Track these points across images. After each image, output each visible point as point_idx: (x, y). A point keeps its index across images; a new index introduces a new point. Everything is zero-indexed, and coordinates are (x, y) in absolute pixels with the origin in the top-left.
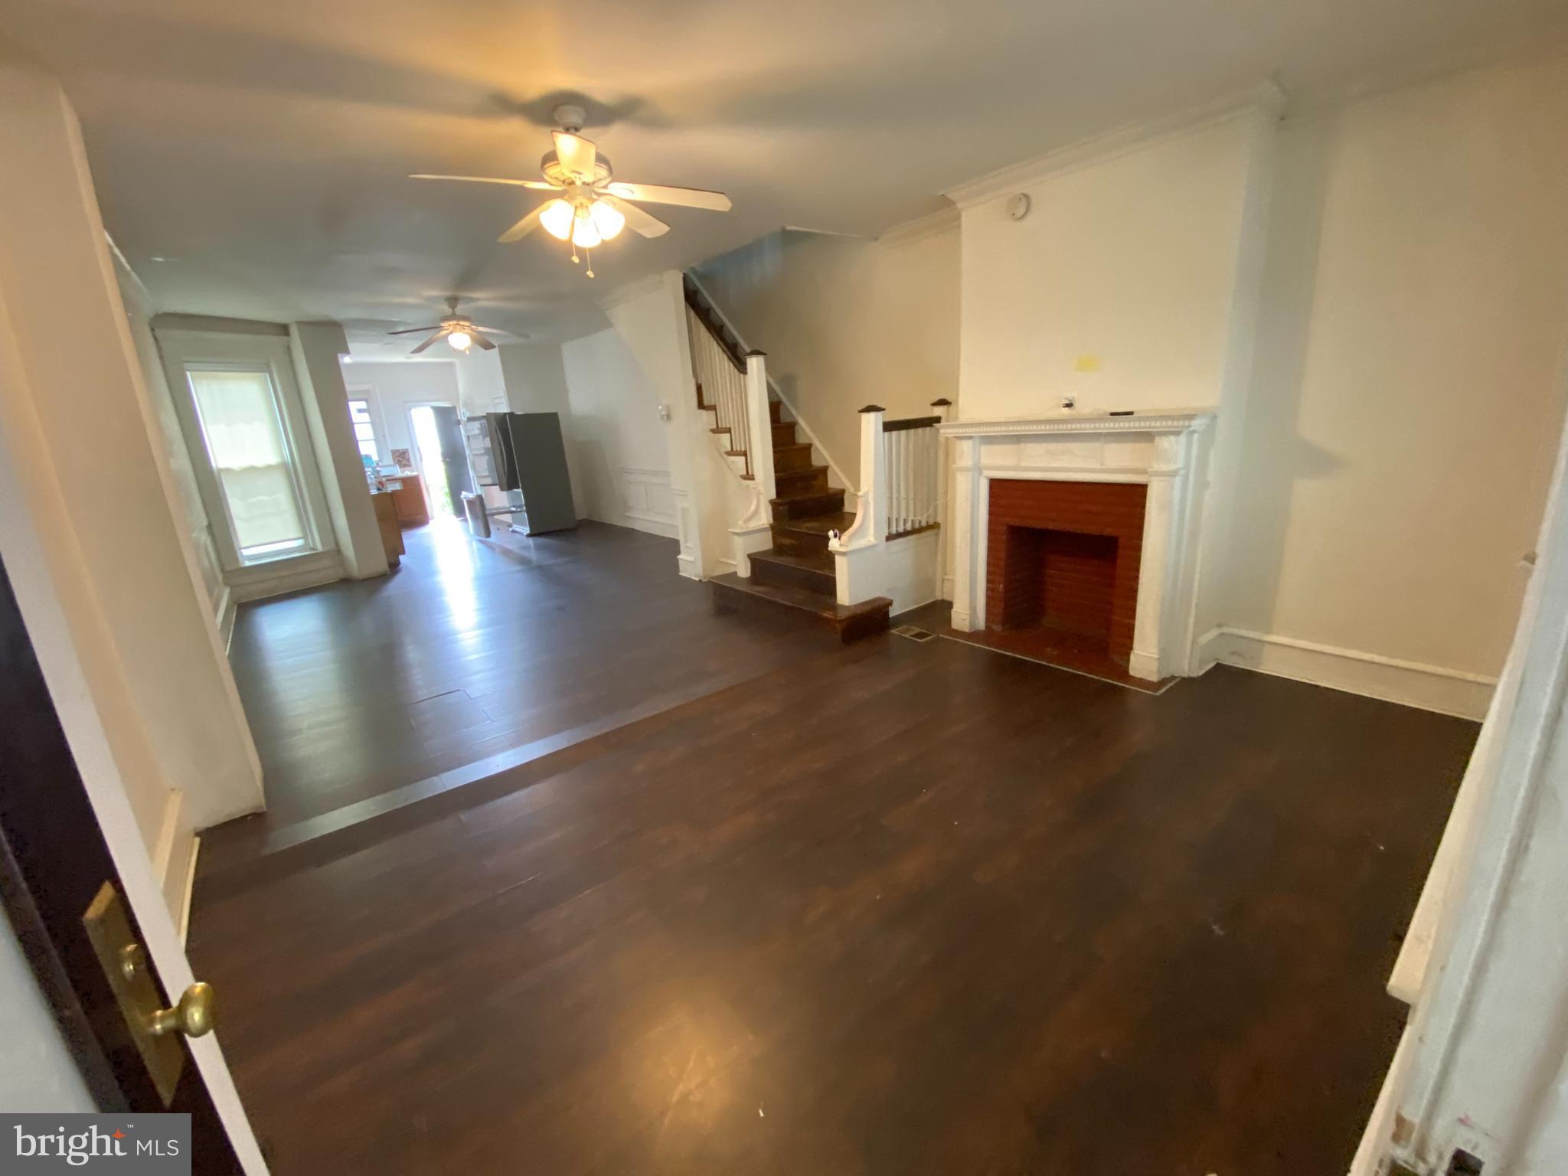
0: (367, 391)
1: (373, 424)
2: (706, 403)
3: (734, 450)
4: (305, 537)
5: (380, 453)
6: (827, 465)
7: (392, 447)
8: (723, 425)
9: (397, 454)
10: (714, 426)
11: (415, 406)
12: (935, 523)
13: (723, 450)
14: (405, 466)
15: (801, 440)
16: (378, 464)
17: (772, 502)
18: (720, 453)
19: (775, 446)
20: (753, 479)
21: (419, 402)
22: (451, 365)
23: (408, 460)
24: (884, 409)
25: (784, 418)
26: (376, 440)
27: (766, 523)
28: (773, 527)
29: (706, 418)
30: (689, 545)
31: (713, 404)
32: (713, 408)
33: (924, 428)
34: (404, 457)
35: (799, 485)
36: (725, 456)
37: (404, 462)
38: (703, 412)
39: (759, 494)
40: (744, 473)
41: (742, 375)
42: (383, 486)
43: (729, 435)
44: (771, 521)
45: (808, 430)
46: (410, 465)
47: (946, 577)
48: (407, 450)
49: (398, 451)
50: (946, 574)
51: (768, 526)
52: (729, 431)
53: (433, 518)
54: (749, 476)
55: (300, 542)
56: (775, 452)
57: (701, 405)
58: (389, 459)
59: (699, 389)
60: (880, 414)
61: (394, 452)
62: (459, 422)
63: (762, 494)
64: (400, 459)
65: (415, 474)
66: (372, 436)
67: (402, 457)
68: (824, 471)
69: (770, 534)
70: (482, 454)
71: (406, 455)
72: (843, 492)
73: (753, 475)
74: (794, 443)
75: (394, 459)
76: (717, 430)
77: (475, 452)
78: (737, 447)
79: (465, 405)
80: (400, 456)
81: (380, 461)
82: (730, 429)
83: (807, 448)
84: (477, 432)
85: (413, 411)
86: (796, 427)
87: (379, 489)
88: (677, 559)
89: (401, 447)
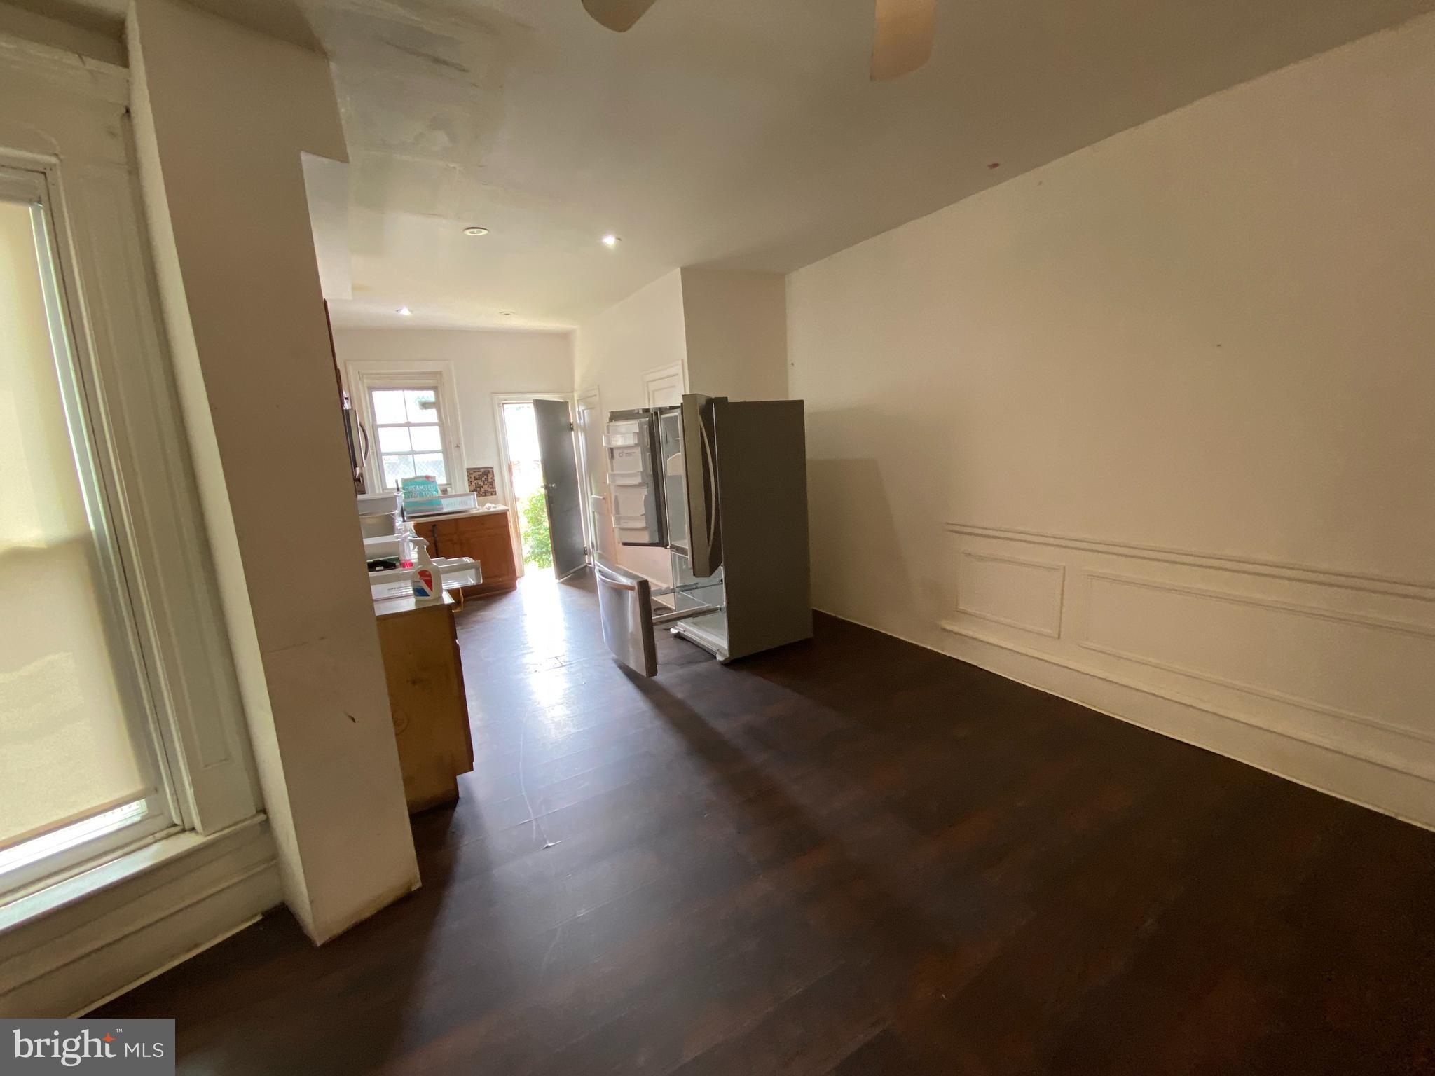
0: (437, 374)
1: (441, 424)
4: (151, 791)
5: (449, 474)
7: (467, 464)
9: (476, 474)
14: (486, 493)
16: (444, 491)
21: (514, 393)
22: (565, 337)
23: (492, 485)
26: (446, 451)
34: (487, 480)
37: (486, 489)
42: (429, 583)
46: (494, 493)
48: (492, 468)
49: (478, 470)
53: (522, 576)
55: (133, 812)
58: (462, 485)
61: (470, 472)
62: (570, 427)
64: (480, 484)
65: (501, 507)
66: (439, 446)
67: (482, 481)
70: (639, 485)
71: (490, 476)
75: (470, 482)
77: (621, 482)
79: (584, 399)
80: (479, 478)
81: (449, 484)
84: (632, 441)
85: (505, 408)
87: (419, 592)
89: (482, 463)
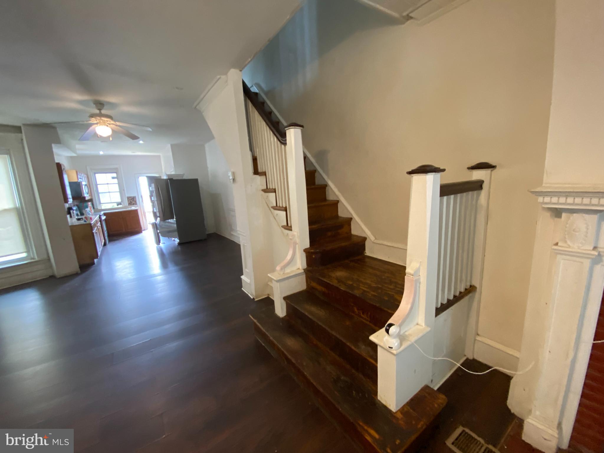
0: (117, 169)
1: (119, 184)
2: (260, 170)
3: (278, 206)
4: (27, 252)
5: (122, 198)
6: (350, 217)
7: (127, 196)
8: (270, 186)
9: (130, 199)
10: (265, 188)
11: (141, 176)
12: (471, 286)
13: (271, 205)
14: (133, 204)
15: (331, 197)
17: (306, 251)
18: (269, 208)
19: (309, 202)
20: (291, 230)
21: (141, 174)
22: (159, 156)
23: (136, 202)
24: (444, 170)
25: (318, 182)
26: (120, 192)
27: (301, 268)
28: (306, 271)
29: (259, 180)
30: (247, 270)
31: (264, 171)
32: (264, 174)
33: (473, 192)
34: (134, 200)
35: (329, 234)
36: (272, 210)
37: (134, 202)
38: (257, 177)
39: (295, 244)
40: (285, 224)
41: (283, 146)
43: (274, 194)
44: (305, 266)
45: (336, 190)
46: (136, 204)
47: (478, 338)
48: (135, 197)
49: (131, 197)
50: (478, 335)
51: (303, 271)
52: (274, 191)
54: (288, 227)
55: (23, 256)
56: (309, 208)
57: (256, 172)
58: (126, 202)
59: (255, 160)
60: (438, 175)
61: (128, 198)
63: (297, 244)
64: (131, 201)
65: (137, 208)
66: (118, 190)
67: (132, 201)
68: (349, 221)
69: (304, 277)
72: (365, 239)
73: (291, 227)
74: (325, 199)
75: (128, 202)
76: (267, 190)
78: (280, 204)
82: (275, 189)
83: (335, 204)
85: (140, 178)
86: (327, 188)
88: (241, 279)
89: (132, 195)
